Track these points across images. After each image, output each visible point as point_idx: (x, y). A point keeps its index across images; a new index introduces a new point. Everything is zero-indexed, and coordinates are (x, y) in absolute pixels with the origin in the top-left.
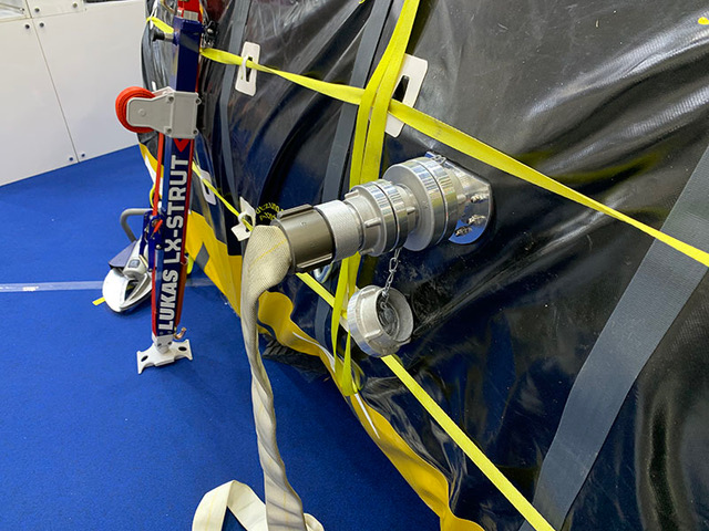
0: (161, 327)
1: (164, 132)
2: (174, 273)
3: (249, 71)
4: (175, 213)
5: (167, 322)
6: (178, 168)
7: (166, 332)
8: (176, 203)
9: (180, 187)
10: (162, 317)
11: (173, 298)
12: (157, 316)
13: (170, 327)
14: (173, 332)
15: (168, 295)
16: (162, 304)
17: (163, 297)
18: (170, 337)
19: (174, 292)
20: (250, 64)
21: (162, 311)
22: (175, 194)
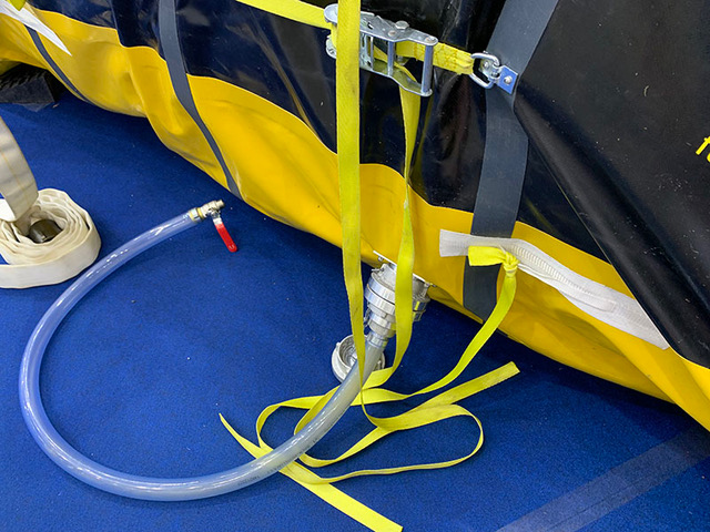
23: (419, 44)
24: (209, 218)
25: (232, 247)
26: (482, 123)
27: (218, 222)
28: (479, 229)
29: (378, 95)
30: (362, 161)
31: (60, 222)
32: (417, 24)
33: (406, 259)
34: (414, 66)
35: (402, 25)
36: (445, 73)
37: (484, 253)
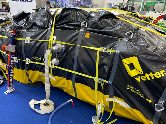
0: (10, 85)
1: (10, 51)
2: (12, 75)
3: (28, 40)
4: (12, 64)
5: (11, 84)
6: (13, 57)
7: (11, 86)
8: (12, 63)
9: (13, 60)
10: (10, 83)
11: (12, 79)
12: (9, 83)
13: (11, 85)
14: (12, 86)
15: (11, 79)
16: (10, 81)
17: (10, 79)
18: (11, 87)
19: (12, 78)
20: (28, 39)
21: (10, 82)
22: (12, 61)
23: (103, 80)
24: (71, 101)
25: (74, 106)
26: (109, 86)
27: (72, 102)
28: (110, 97)
29: (99, 84)
30: (98, 91)
31: (49, 104)
32: (103, 79)
33: (102, 102)
34: (103, 82)
35: (101, 79)
36: (105, 82)
37: (111, 100)
